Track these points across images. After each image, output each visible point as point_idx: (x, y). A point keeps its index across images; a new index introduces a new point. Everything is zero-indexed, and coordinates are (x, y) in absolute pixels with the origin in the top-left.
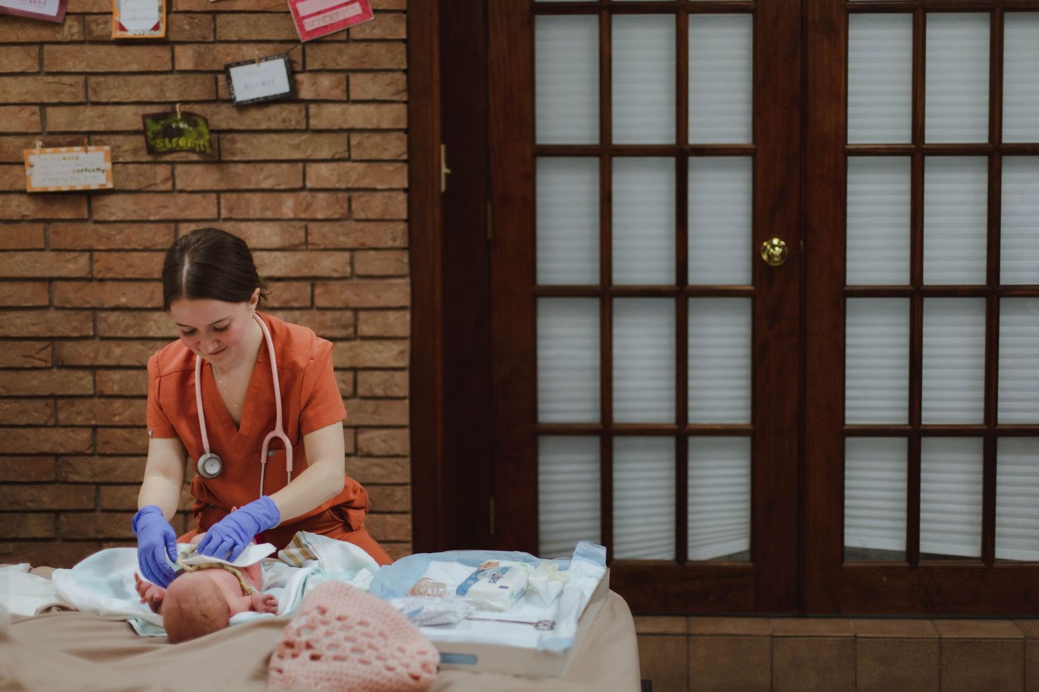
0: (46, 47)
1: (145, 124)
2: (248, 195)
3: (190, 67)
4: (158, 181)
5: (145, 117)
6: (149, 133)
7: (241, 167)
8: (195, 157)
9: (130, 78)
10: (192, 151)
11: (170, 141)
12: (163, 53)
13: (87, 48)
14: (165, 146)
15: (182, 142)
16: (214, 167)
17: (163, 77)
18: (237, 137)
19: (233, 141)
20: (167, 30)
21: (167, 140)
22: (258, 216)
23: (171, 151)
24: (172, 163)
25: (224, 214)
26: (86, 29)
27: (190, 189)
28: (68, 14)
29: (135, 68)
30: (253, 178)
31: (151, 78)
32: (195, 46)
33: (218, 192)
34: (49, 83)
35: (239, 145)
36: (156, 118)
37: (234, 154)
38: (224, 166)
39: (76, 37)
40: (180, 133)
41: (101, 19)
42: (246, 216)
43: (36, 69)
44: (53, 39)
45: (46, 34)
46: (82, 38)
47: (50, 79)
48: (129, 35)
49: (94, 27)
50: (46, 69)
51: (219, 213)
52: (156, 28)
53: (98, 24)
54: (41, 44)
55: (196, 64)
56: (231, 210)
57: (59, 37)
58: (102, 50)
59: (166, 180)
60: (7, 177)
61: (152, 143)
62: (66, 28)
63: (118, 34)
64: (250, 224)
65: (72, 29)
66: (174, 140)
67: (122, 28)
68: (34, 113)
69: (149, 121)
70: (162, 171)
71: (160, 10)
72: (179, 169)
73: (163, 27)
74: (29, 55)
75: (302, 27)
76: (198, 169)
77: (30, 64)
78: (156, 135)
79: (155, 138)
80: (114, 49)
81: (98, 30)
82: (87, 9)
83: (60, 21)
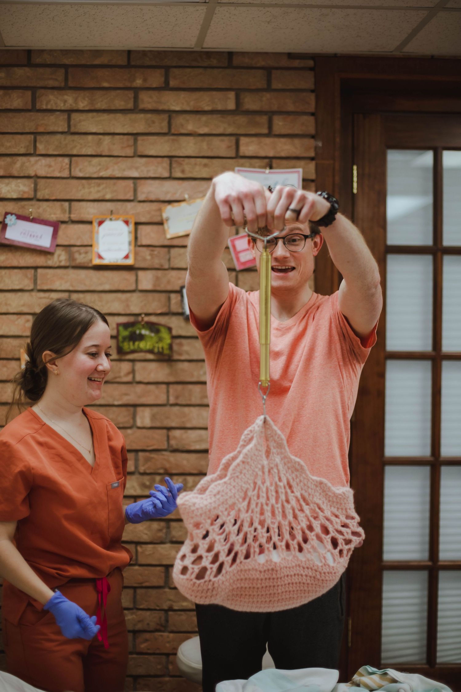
0: (40, 271)
1: (118, 331)
2: (190, 387)
3: (149, 287)
4: (122, 374)
5: (118, 325)
6: (120, 338)
7: (186, 365)
8: (150, 356)
9: (104, 295)
10: (151, 351)
11: (134, 344)
12: (129, 276)
13: (71, 272)
14: (129, 348)
15: (142, 345)
16: (165, 364)
17: (128, 295)
18: (184, 341)
19: (181, 345)
20: (135, 259)
21: (131, 343)
22: (198, 402)
23: (133, 352)
24: (133, 361)
25: (172, 400)
26: (71, 257)
27: (146, 381)
28: (58, 246)
29: (107, 287)
30: (195, 374)
31: (119, 295)
32: (154, 272)
33: (168, 384)
34: (41, 298)
35: (186, 348)
36: (126, 326)
37: (180, 354)
38: (173, 363)
39: (63, 264)
40: (141, 337)
41: (83, 250)
42: (189, 402)
43: (31, 287)
44: (45, 265)
45: (40, 260)
46: (67, 264)
47: (42, 295)
48: (106, 262)
49: (77, 256)
50: (39, 287)
51: (168, 399)
52: (127, 257)
53: (80, 254)
54: (36, 268)
55: (154, 285)
56: (177, 397)
57: (50, 263)
58: (83, 273)
59: (128, 374)
60: (5, 369)
61: (121, 345)
62: (56, 256)
63: (97, 262)
64: (192, 409)
65: (61, 257)
66: (137, 343)
67: (100, 257)
68: (28, 321)
69: (121, 328)
70: (125, 367)
71: (130, 243)
72: (138, 365)
73: (132, 256)
74: (26, 276)
75: (238, 259)
76: (153, 366)
77: (27, 284)
78: (124, 339)
79: (123, 342)
80: (92, 273)
81: (80, 259)
82: (72, 242)
83: (52, 250)
